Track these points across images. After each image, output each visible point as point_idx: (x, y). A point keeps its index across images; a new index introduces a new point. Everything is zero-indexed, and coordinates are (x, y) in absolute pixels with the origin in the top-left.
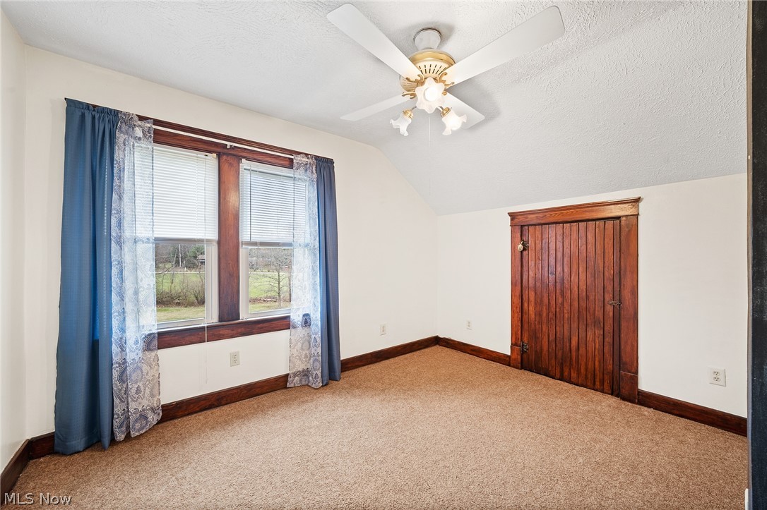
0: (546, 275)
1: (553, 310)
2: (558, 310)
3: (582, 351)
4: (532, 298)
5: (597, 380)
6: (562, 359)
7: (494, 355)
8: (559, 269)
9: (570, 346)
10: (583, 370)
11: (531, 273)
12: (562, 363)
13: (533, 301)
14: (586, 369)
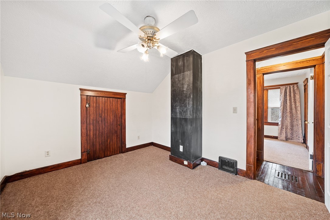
0: (98, 117)
1: (101, 131)
2: (103, 131)
3: (111, 143)
4: (92, 128)
5: (116, 151)
6: (104, 149)
7: (71, 163)
8: (103, 115)
9: (107, 143)
10: (111, 150)
11: (91, 117)
12: (105, 151)
13: (92, 129)
14: (112, 149)
